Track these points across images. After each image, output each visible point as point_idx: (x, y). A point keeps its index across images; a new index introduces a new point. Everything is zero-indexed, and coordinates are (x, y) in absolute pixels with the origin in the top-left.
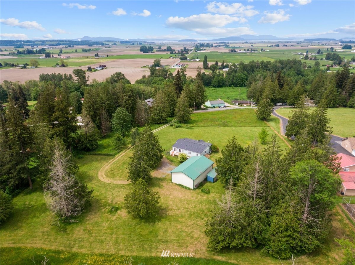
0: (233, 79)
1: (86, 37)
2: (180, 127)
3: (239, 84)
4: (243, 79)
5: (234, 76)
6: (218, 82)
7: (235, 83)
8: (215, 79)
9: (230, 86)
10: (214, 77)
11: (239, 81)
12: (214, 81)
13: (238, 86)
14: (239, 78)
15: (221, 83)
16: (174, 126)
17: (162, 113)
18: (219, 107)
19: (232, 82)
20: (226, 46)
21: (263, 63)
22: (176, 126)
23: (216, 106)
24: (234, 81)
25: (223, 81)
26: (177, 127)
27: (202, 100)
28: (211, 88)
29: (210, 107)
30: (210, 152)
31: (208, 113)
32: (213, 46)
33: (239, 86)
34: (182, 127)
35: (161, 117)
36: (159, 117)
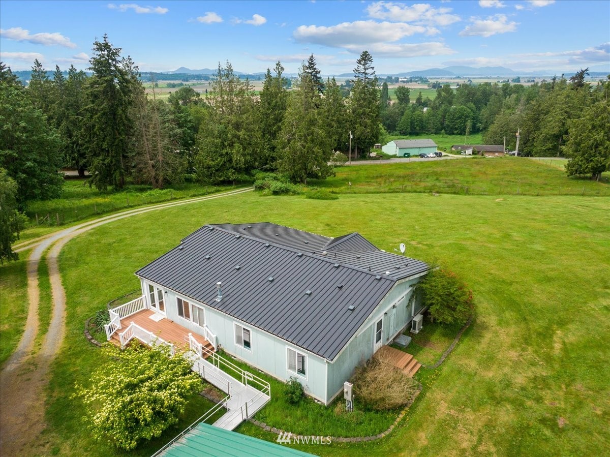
0: (444, 117)
1: (182, 68)
2: (286, 192)
3: (456, 129)
4: (467, 117)
5: (446, 111)
6: (412, 123)
7: (448, 126)
8: (404, 118)
9: (437, 132)
10: (402, 114)
11: (458, 121)
12: (403, 121)
13: (456, 132)
14: (457, 116)
15: (417, 125)
16: (266, 191)
17: (231, 145)
18: (422, 156)
19: (442, 124)
20: (424, 81)
21: (507, 89)
22: (272, 189)
23: (412, 152)
24: (447, 122)
25: (421, 121)
26: (276, 193)
27: (372, 129)
28: (396, 135)
29: (395, 156)
30: (411, 325)
31: (391, 165)
32: (398, 82)
33: (458, 134)
34: (295, 193)
35: (230, 161)
36: (220, 161)
